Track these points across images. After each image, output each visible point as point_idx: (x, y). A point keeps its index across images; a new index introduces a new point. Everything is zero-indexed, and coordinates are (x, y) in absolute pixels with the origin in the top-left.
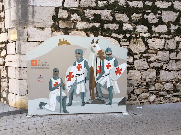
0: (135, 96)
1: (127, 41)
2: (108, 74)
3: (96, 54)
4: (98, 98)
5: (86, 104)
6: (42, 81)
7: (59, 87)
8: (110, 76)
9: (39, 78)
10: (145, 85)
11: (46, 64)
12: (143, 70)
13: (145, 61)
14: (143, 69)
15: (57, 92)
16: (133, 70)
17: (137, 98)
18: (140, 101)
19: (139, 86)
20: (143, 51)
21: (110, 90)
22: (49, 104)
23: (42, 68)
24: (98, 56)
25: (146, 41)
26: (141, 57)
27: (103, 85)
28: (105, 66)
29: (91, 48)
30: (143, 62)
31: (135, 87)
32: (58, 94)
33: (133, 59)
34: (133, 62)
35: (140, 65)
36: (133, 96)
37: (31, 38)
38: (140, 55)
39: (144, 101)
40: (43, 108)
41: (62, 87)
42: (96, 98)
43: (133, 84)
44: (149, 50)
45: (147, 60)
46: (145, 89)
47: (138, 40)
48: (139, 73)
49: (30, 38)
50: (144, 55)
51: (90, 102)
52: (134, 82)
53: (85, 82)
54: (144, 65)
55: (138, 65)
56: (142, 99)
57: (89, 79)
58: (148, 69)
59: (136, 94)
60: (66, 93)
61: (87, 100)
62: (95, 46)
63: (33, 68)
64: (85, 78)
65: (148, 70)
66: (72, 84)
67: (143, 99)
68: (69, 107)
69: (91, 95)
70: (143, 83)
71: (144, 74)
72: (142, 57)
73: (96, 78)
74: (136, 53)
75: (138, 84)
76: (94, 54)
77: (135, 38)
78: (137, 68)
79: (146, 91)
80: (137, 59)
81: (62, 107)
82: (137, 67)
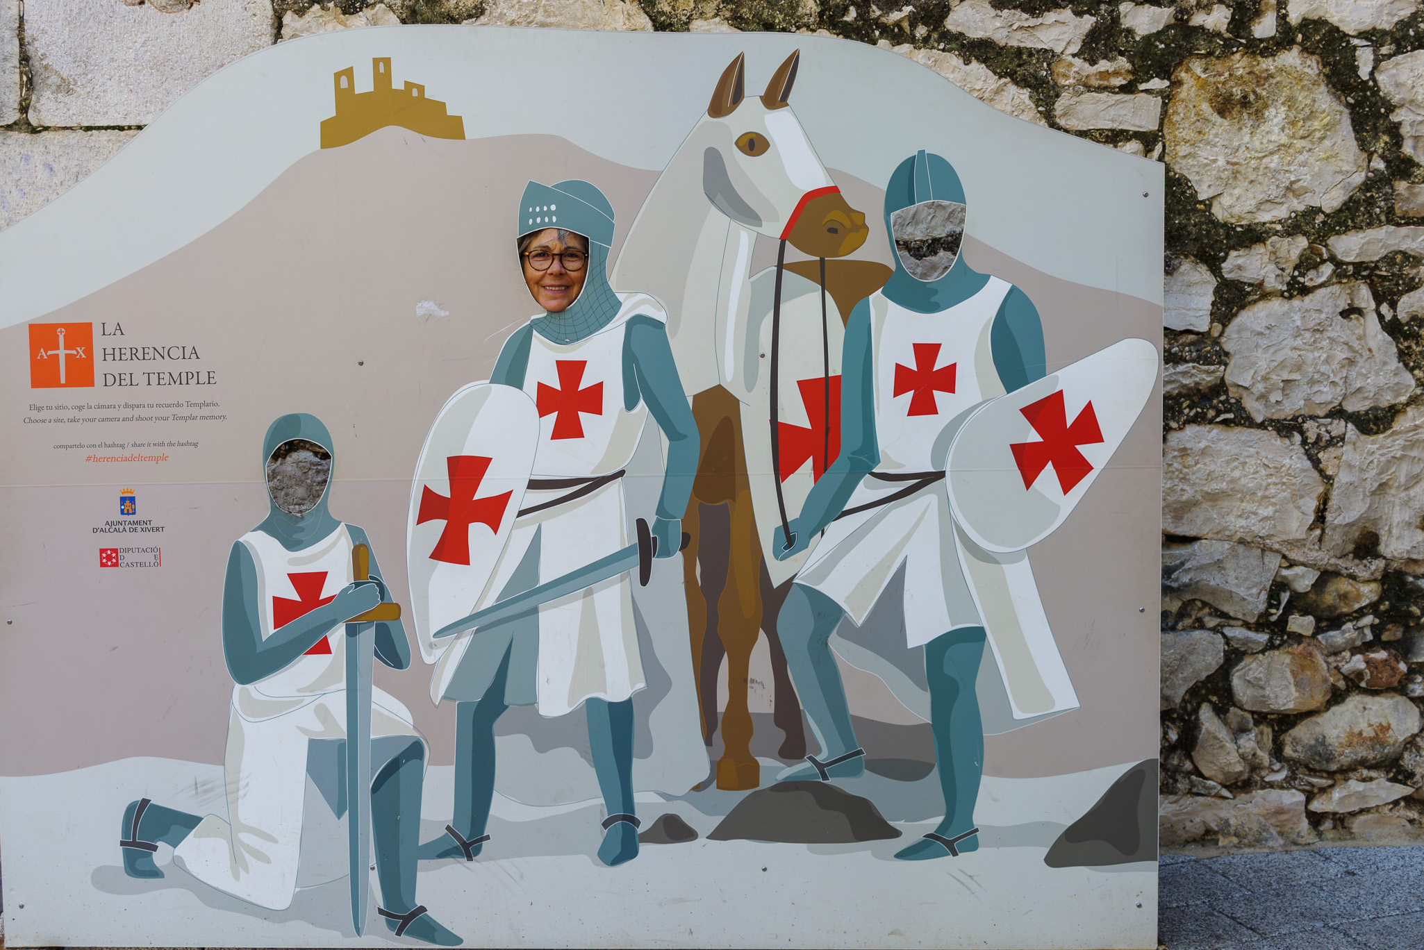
0: (1248, 743)
1: (1128, 89)
2: (927, 479)
3: (775, 229)
4: (802, 767)
5: (651, 837)
6: (149, 557)
7: (337, 637)
8: (945, 503)
9: (112, 526)
10: (1373, 607)
11: (191, 365)
12: (1338, 427)
13: (1359, 312)
14: (1338, 413)
15: (311, 689)
16: (1216, 432)
17: (1264, 757)
18: (1310, 797)
19: (1289, 609)
20: (1331, 200)
21: (949, 670)
22: (231, 829)
23: (144, 412)
24: (794, 255)
25: (1364, 73)
26: (1316, 266)
27: (858, 614)
28: (884, 379)
29: (713, 160)
30: (1340, 330)
31: (1247, 625)
32: (323, 714)
33: (1217, 291)
34: (1217, 327)
35: (1298, 368)
36: (1223, 734)
37: (65, 87)
38: (1302, 242)
39: (1362, 796)
40: (155, 873)
41: (368, 637)
42: (773, 770)
43: (1214, 591)
44: (1401, 186)
45: (1385, 308)
46: (1366, 647)
47: (1267, 64)
48: (1295, 460)
49: (47, 94)
50: (1349, 246)
51: (704, 822)
52: (1229, 565)
53: (645, 579)
54: (1351, 362)
55: (1282, 365)
56: (1331, 774)
57: (686, 538)
58: (1393, 412)
59: (1260, 718)
60: (415, 699)
61: (668, 797)
62: (754, 144)
63: (44, 414)
64: (641, 524)
65: (1401, 423)
66: (489, 603)
67: (1345, 772)
68: (455, 868)
69: (718, 736)
70: (1344, 585)
71: (1350, 466)
72: (1327, 270)
73: (767, 524)
74: (1249, 229)
75: (1285, 597)
76: (745, 238)
77: (1228, 47)
78: (1263, 397)
79: (1385, 676)
80: (1265, 296)
81: (373, 861)
82: (1260, 388)
